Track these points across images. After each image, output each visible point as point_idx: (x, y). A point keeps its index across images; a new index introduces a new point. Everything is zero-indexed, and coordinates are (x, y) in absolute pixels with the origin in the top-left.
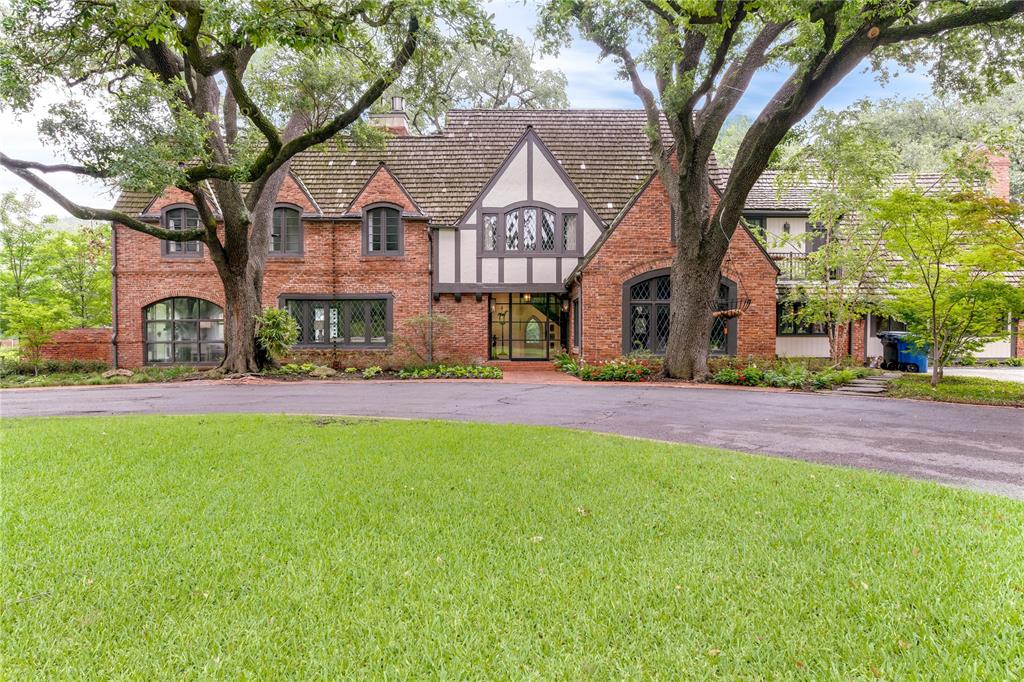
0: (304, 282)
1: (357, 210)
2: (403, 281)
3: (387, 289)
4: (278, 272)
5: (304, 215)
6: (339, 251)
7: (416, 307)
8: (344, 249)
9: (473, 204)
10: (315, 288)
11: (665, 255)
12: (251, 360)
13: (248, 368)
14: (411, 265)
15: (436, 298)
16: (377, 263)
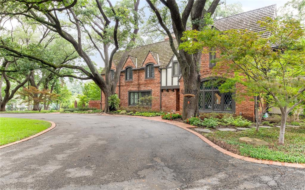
0: (133, 87)
1: (144, 66)
2: (154, 86)
3: (150, 89)
4: (128, 85)
5: (133, 69)
6: (140, 78)
7: (157, 94)
8: (141, 77)
9: (171, 60)
10: (135, 89)
11: (207, 73)
12: (108, 109)
13: (107, 111)
14: (156, 81)
15: (162, 91)
16: (148, 81)
